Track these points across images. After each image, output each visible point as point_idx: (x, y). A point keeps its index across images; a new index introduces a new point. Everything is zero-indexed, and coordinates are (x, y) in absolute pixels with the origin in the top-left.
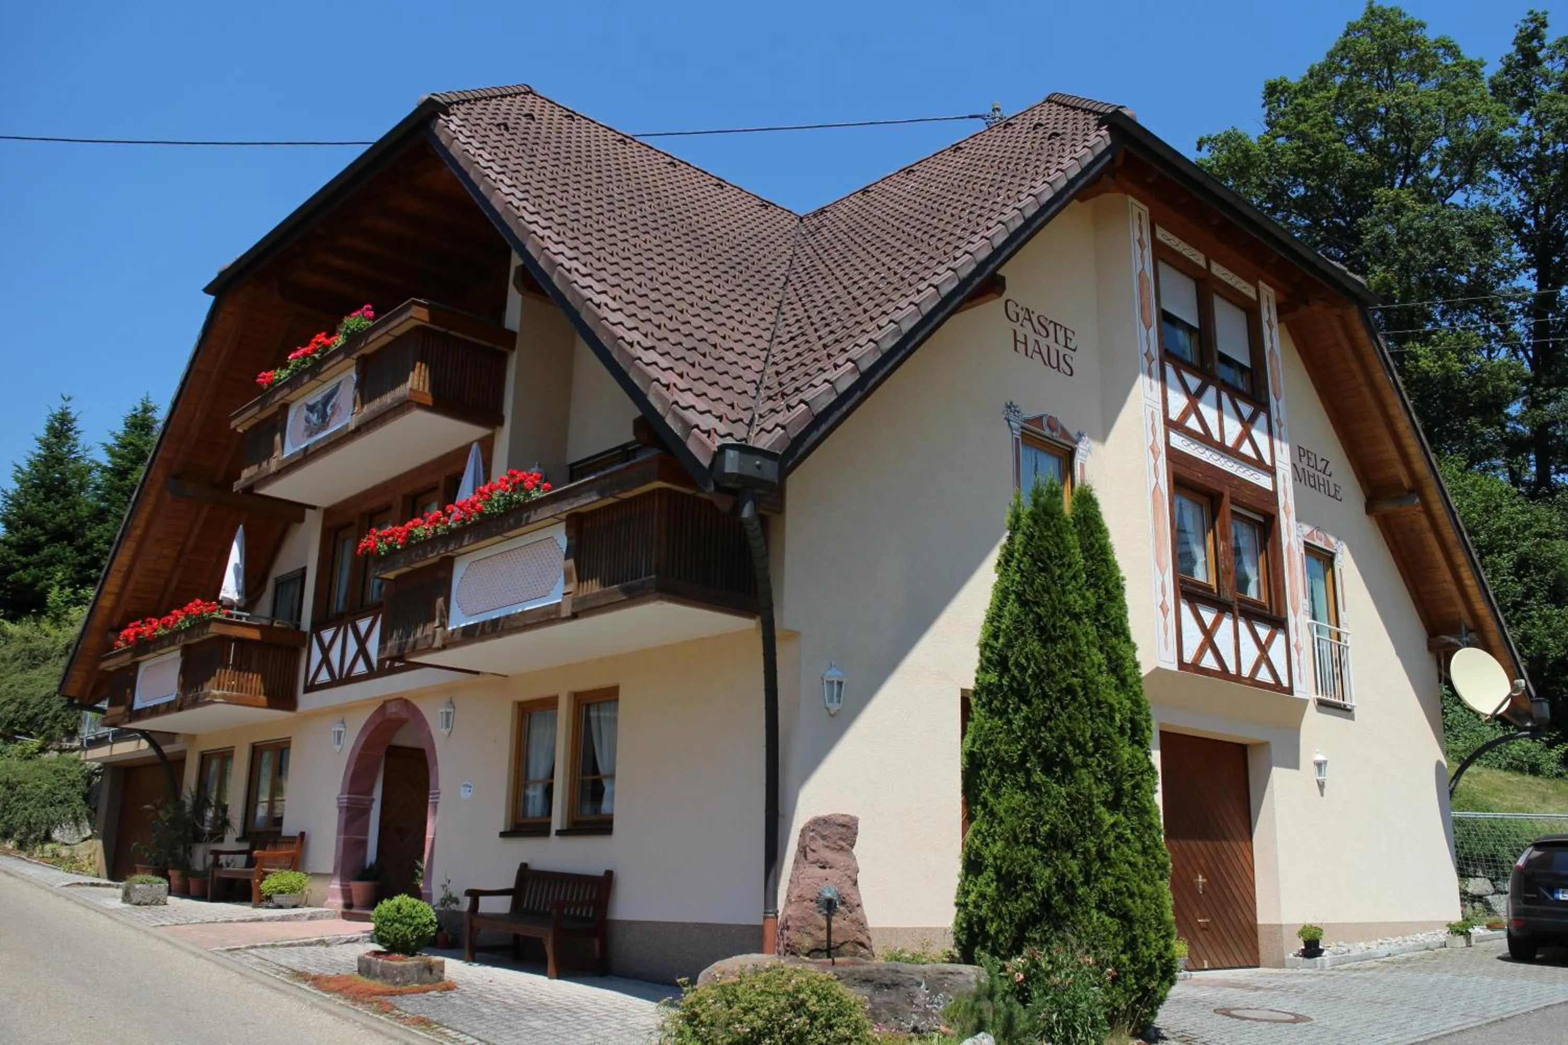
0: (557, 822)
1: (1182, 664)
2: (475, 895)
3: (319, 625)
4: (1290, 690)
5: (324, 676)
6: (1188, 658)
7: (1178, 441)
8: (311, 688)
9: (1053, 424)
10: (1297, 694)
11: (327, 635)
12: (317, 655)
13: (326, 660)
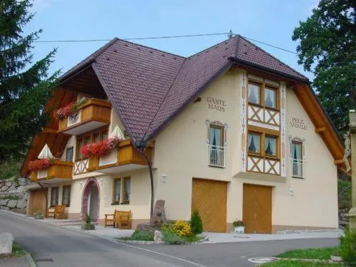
0: (121, 202)
1: (247, 171)
2: (106, 215)
3: (76, 161)
4: (280, 175)
5: (78, 172)
6: (249, 169)
7: (250, 123)
8: (75, 174)
9: (218, 122)
10: (282, 175)
11: (78, 163)
12: (76, 168)
13: (78, 169)
